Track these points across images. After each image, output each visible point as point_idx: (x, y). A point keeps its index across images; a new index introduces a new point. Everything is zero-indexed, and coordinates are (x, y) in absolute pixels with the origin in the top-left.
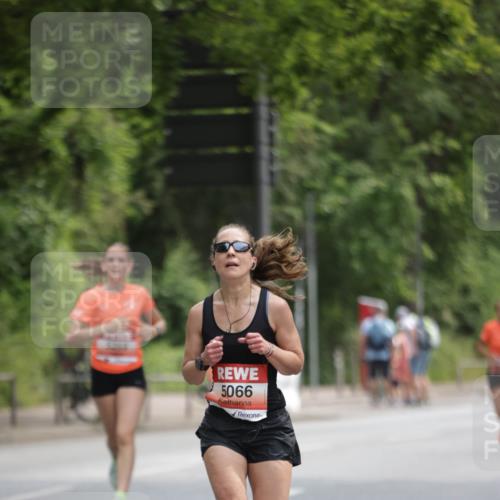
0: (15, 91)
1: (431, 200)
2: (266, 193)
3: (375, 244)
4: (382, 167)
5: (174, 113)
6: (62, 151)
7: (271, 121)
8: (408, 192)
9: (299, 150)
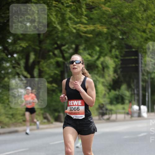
0: (91, 54)
2: (140, 74)
5: (122, 58)
6: (100, 66)
7: (142, 59)
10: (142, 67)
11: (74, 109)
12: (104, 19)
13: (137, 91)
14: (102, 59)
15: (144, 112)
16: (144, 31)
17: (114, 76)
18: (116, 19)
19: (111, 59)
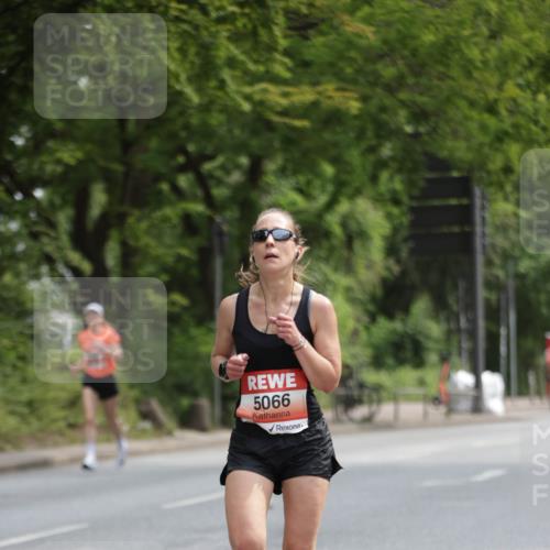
0: (306, 190)
2: (480, 259)
5: (415, 204)
6: (337, 230)
7: (483, 208)
9: (503, 229)
10: (484, 235)
11: (273, 402)
12: (350, 66)
13: (468, 320)
14: (344, 207)
15: (494, 396)
16: (491, 109)
17: (388, 269)
18: (394, 64)
19: (375, 208)
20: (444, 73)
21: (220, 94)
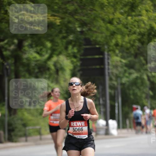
0: (40, 53)
1: (152, 79)
2: (107, 78)
3: (137, 91)
4: (138, 71)
5: (82, 57)
6: (53, 68)
7: (108, 59)
8: (145, 77)
9: (116, 67)
10: (109, 69)
12: (56, 5)
13: (103, 100)
14: (55, 59)
15: (113, 129)
16: (111, 22)
18: (73, 5)
19: (67, 59)
20: (92, 9)
21: (5, 16)
